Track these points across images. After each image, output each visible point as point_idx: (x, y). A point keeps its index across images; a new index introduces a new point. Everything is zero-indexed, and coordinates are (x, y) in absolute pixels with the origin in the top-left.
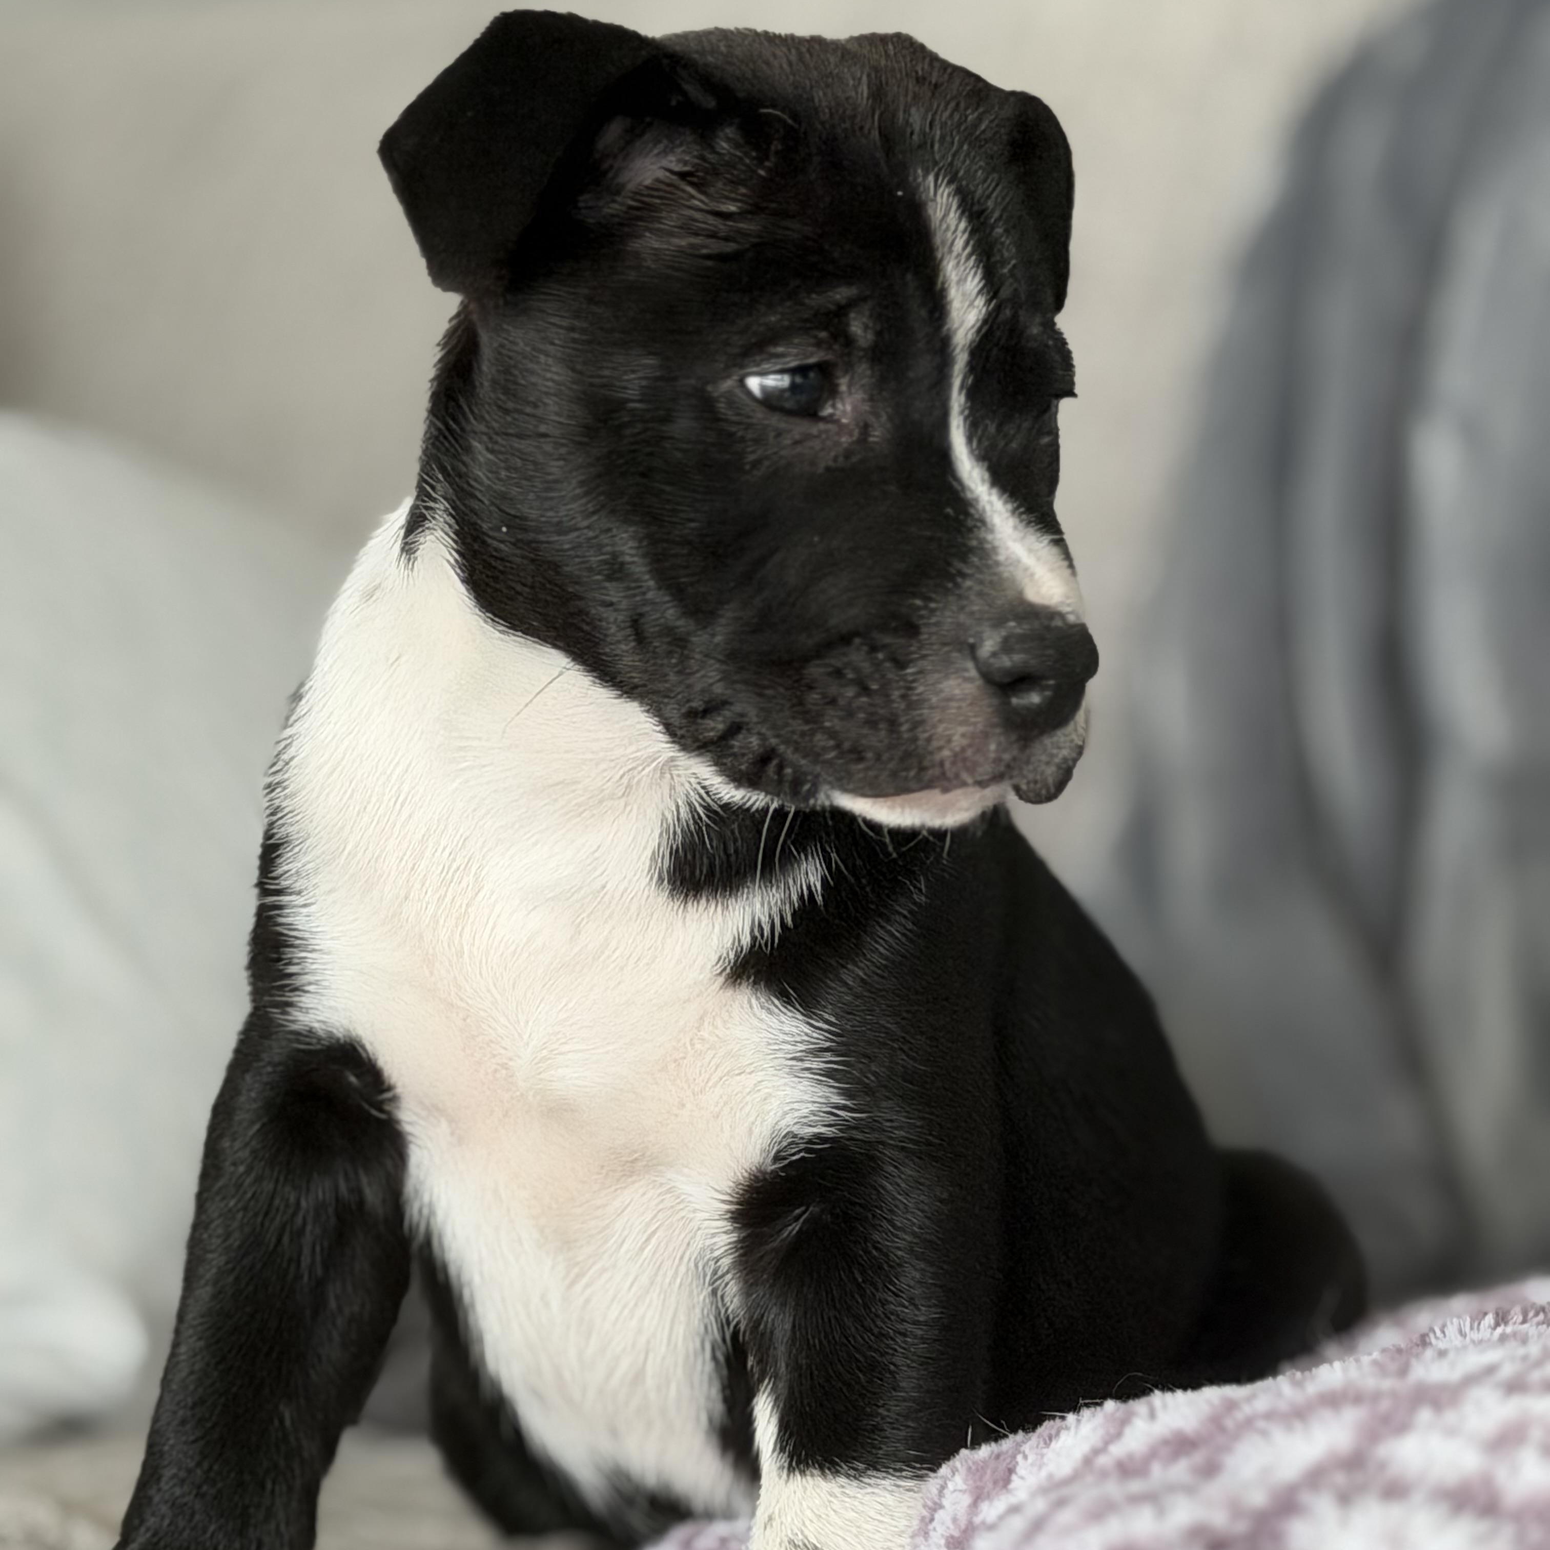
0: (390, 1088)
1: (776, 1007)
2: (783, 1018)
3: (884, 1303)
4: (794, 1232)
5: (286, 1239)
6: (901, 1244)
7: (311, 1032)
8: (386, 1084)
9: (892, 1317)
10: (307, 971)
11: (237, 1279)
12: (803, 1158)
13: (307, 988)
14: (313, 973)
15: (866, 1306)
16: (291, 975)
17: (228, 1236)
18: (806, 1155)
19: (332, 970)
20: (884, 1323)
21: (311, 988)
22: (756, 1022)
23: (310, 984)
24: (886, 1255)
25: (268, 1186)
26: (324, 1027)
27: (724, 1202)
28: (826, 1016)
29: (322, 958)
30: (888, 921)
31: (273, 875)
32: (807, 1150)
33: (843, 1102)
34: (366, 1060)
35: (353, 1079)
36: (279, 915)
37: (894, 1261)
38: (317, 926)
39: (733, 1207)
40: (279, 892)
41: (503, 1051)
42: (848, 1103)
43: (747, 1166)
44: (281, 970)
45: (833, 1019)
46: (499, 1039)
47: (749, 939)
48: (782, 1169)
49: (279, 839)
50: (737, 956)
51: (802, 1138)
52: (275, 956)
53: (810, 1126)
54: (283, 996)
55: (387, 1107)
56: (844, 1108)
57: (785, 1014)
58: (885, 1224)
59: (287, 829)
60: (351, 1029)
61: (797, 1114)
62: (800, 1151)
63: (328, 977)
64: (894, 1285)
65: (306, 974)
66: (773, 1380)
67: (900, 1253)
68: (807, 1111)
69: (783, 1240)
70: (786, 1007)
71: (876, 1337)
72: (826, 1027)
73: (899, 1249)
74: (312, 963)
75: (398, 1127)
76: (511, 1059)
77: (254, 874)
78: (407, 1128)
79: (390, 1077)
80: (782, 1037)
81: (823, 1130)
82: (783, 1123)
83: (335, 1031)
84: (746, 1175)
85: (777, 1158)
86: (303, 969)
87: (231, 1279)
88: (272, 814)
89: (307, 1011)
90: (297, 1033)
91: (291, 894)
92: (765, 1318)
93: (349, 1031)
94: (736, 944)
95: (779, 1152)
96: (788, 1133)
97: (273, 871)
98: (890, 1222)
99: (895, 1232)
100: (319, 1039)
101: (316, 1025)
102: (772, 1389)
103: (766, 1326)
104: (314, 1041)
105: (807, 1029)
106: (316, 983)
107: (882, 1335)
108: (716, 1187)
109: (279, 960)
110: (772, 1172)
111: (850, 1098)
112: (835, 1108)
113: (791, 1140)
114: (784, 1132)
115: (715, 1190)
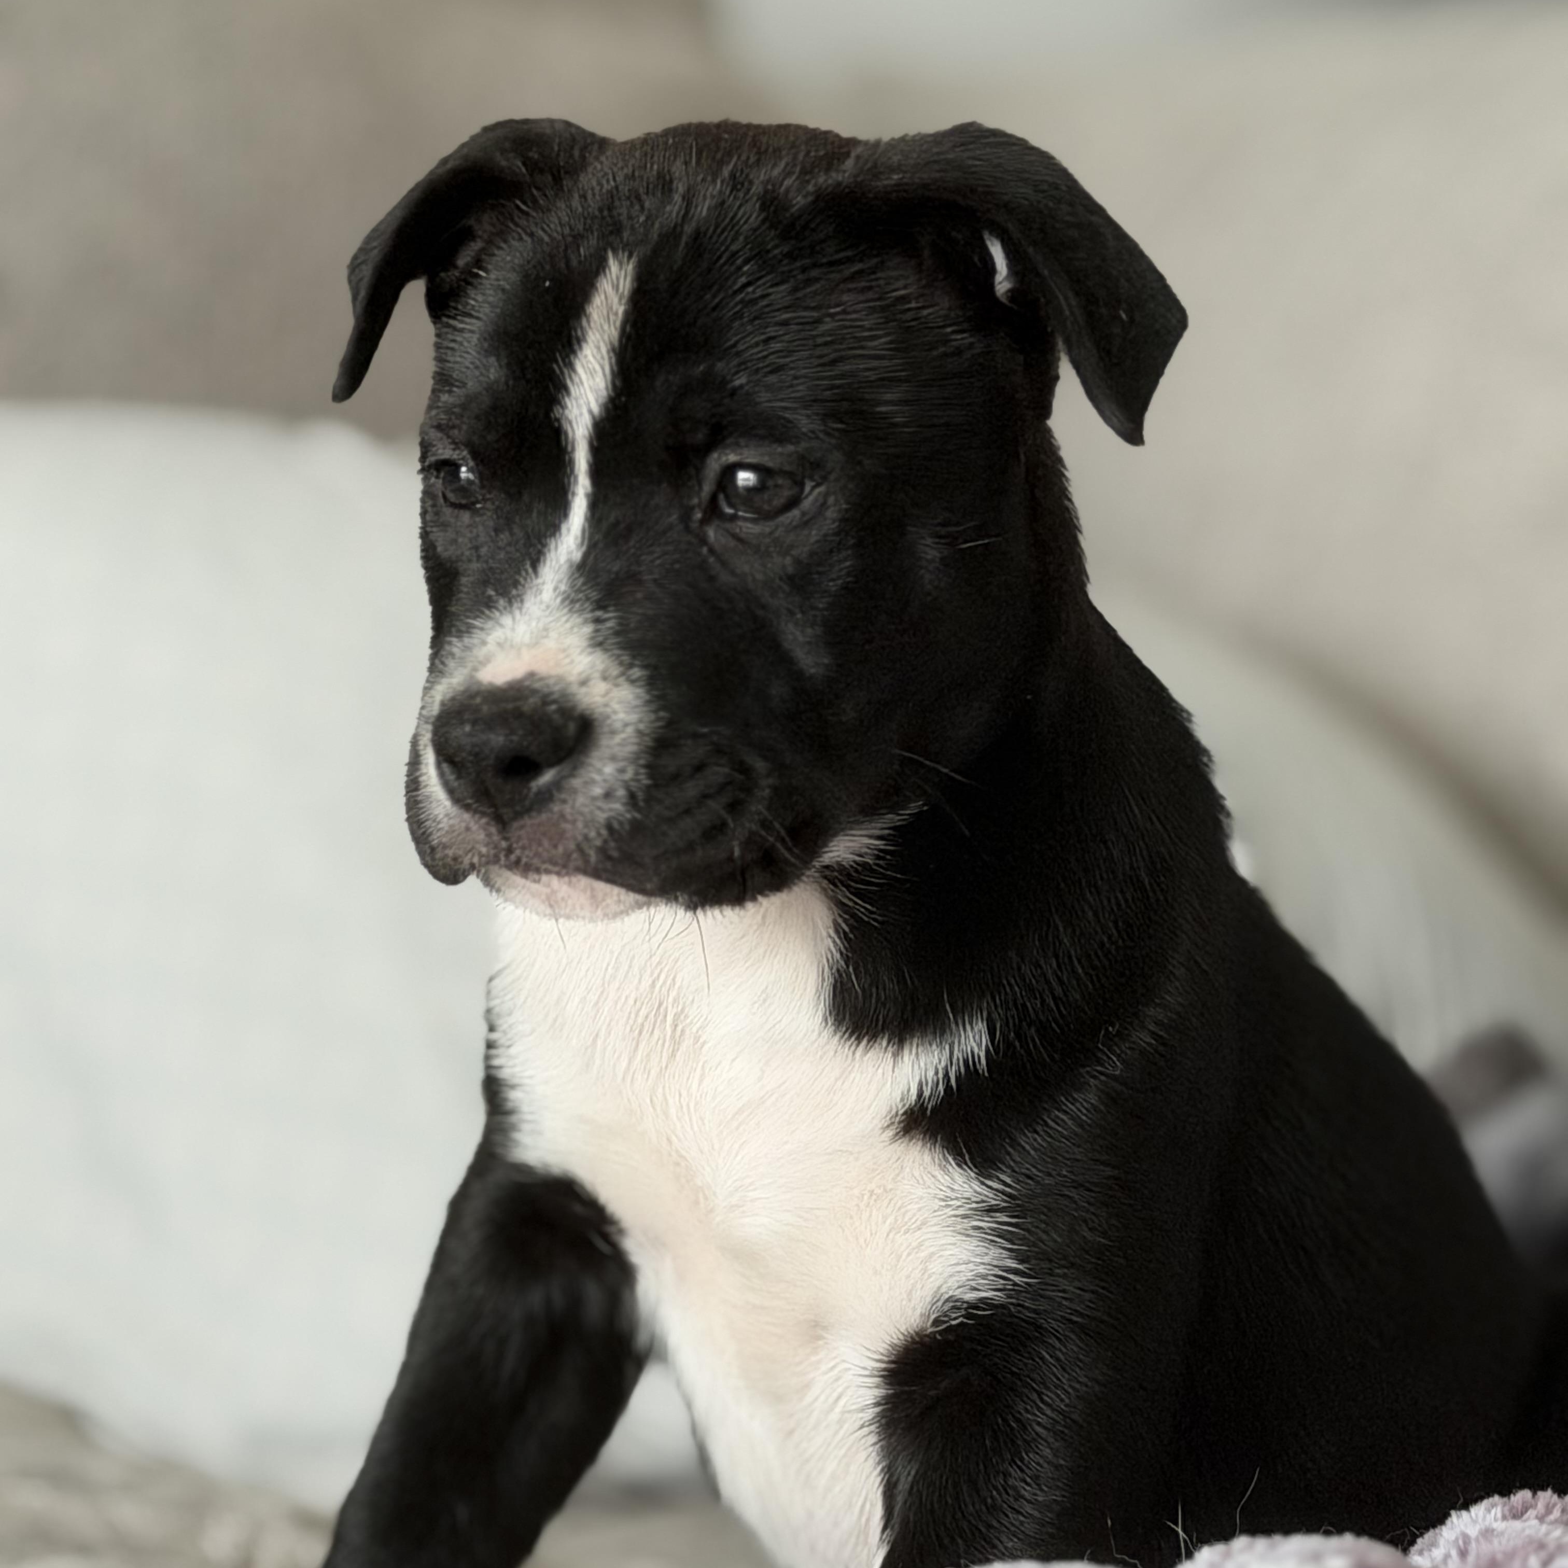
0: (614, 1223)
1: (951, 1164)
2: (957, 1176)
3: (1006, 1475)
6: (1042, 1419)
7: (528, 1167)
8: (610, 1220)
9: (1010, 1492)
12: (962, 1324)
15: (987, 1476)
18: (965, 1320)
24: (1025, 1428)
27: (876, 1361)
32: (966, 1316)
33: (1016, 1266)
34: (586, 1197)
35: (576, 1208)
37: (1030, 1436)
39: (884, 1365)
42: (1020, 1267)
43: (903, 1329)
45: (1008, 1180)
48: (940, 1332)
51: (963, 1303)
56: (1016, 1272)
57: (959, 1172)
58: (1035, 1396)
62: (960, 1316)
64: (1022, 1460)
67: (1039, 1429)
70: (960, 1166)
71: (988, 1509)
72: (1000, 1187)
73: (1039, 1424)
79: (612, 1215)
81: (988, 1294)
82: (943, 1290)
83: (551, 1168)
84: (902, 1336)
85: (936, 1322)
95: (938, 1315)
98: (1040, 1394)
99: (1041, 1405)
100: (536, 1173)
101: (533, 1161)
104: (531, 1175)
105: (977, 1186)
107: (993, 1509)
108: (872, 1348)
110: (930, 1335)
111: (1021, 1261)
112: (1003, 1271)
113: (951, 1304)
114: (947, 1296)
115: (868, 1350)
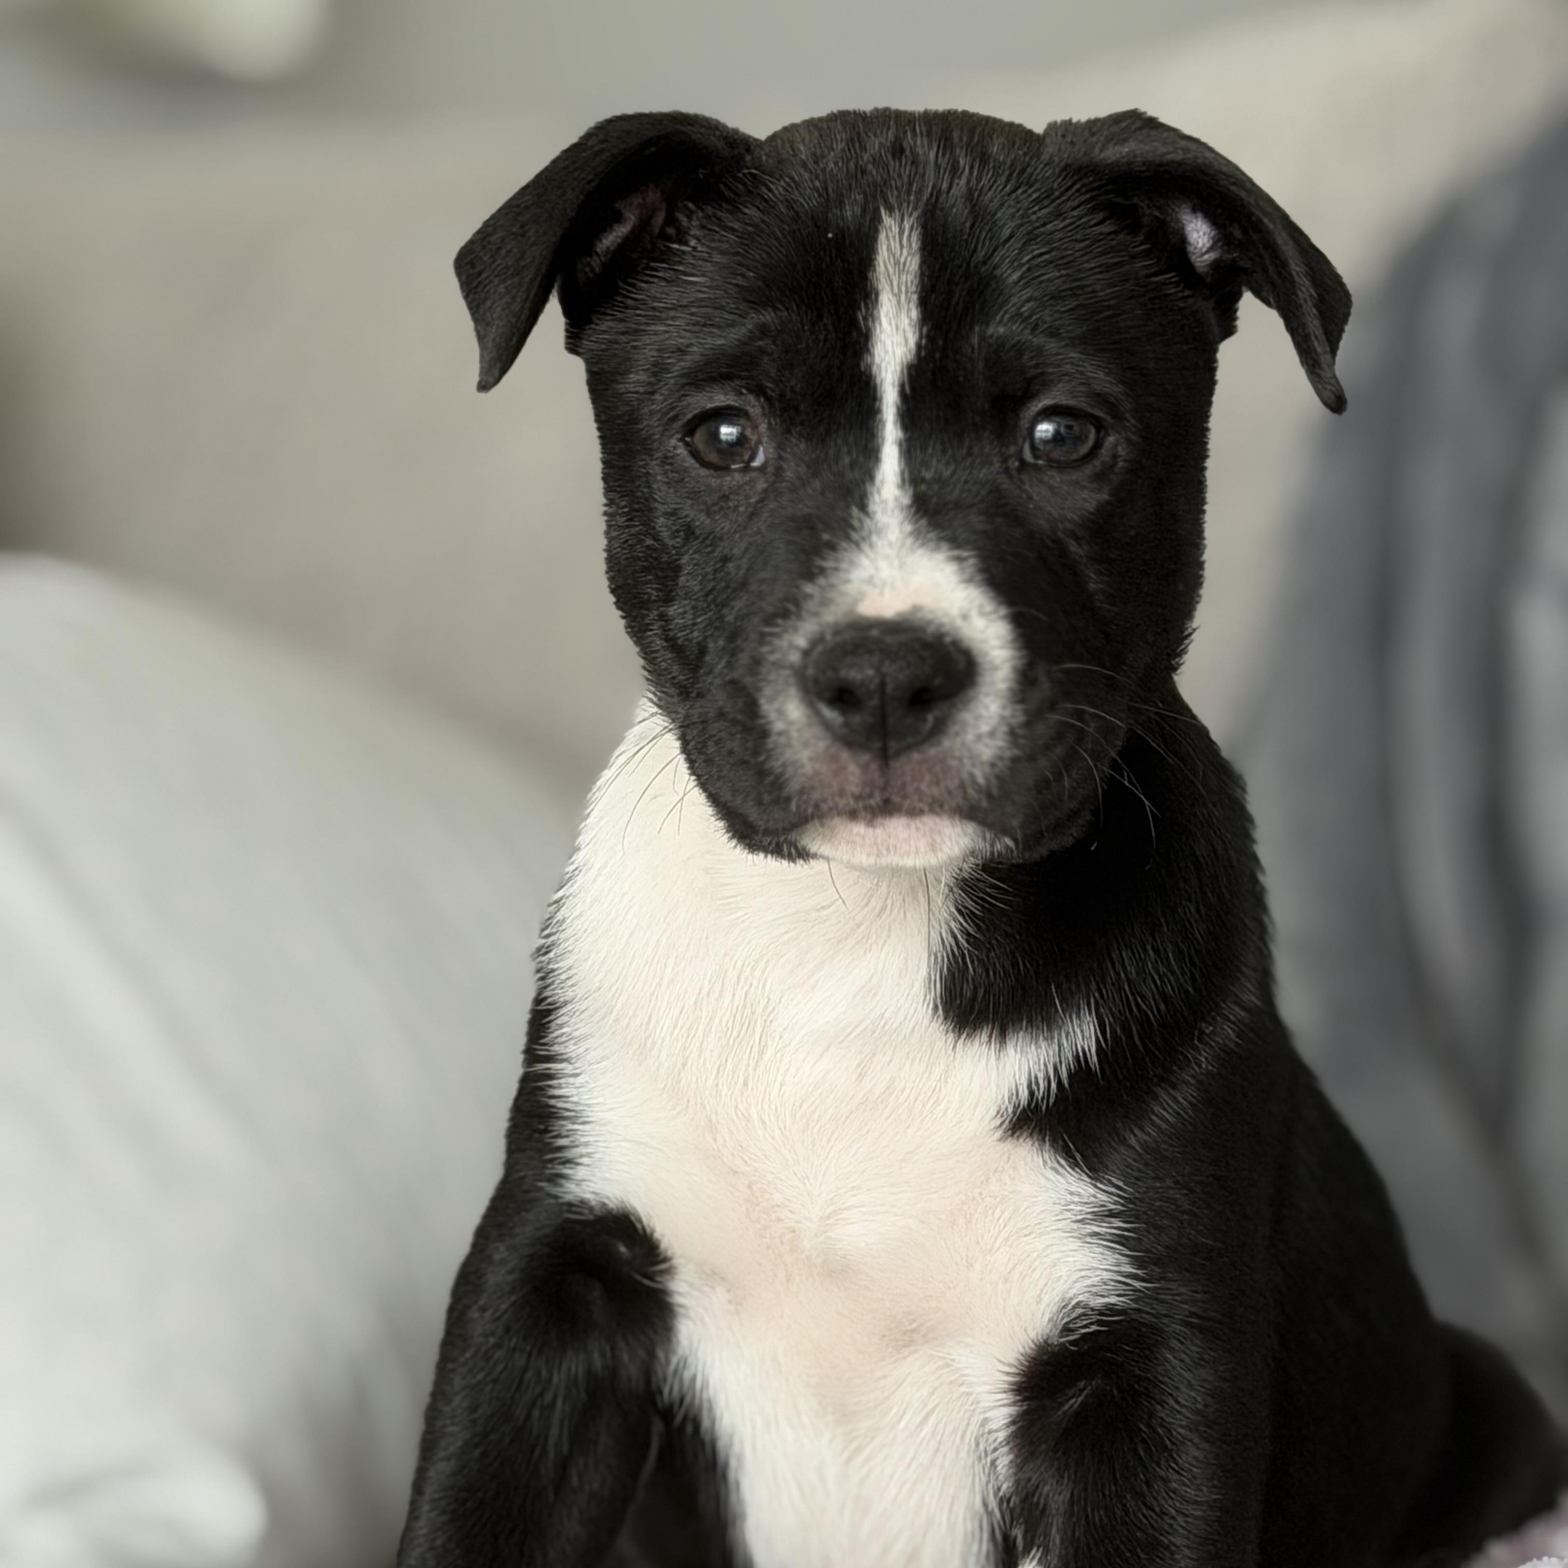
0: (666, 1260)
1: (1062, 1166)
2: (1071, 1179)
3: (1165, 1481)
4: (1076, 1405)
5: (536, 1413)
7: (583, 1203)
8: (662, 1257)
9: (1174, 1496)
10: (577, 1143)
11: (484, 1455)
12: (1095, 1331)
13: (580, 1161)
14: (586, 1144)
15: (1147, 1483)
16: (561, 1149)
17: (473, 1409)
18: (1099, 1328)
19: (605, 1141)
20: (1166, 1501)
21: (585, 1160)
22: (1043, 1181)
23: (582, 1156)
24: (1170, 1433)
25: (520, 1361)
26: (597, 1198)
27: (1008, 1374)
28: (1114, 1180)
29: (594, 1130)
30: (1174, 1087)
31: (543, 1041)
32: (1099, 1323)
33: (1134, 1271)
34: (641, 1231)
35: (623, 1249)
36: (550, 1086)
37: (1177, 1439)
38: (590, 1099)
39: (1017, 1379)
40: (550, 1059)
41: (791, 1215)
42: (1139, 1272)
43: (1034, 1337)
44: (549, 1144)
45: (1121, 1184)
46: (787, 1203)
47: (1026, 1092)
48: (1072, 1343)
49: (550, 1004)
50: (1016, 1108)
51: (1093, 1310)
52: (542, 1127)
53: (1103, 1296)
54: (553, 1168)
55: (658, 1279)
56: (1135, 1277)
57: (1072, 1175)
58: (1171, 1401)
59: (558, 994)
60: (625, 1199)
61: (1089, 1282)
62: (1092, 1324)
63: (601, 1149)
64: (1176, 1462)
65: (577, 1146)
66: (1041, 1550)
67: (1181, 1430)
68: (1098, 1279)
69: (1064, 1413)
70: (1073, 1169)
71: (1158, 1515)
72: (1113, 1190)
74: (583, 1136)
75: (669, 1299)
76: (798, 1222)
77: (521, 1040)
78: (678, 1299)
79: (666, 1250)
80: (1069, 1197)
81: (1113, 1300)
82: (1071, 1293)
83: (606, 1201)
84: (1033, 1346)
85: (1066, 1330)
86: (572, 1142)
87: (476, 1453)
88: (542, 979)
89: (579, 1183)
90: (570, 1204)
91: (563, 1061)
92: (1039, 1490)
93: (623, 1202)
94: (1014, 1097)
95: (1068, 1323)
96: (1078, 1304)
97: (544, 1037)
100: (591, 1209)
101: (588, 1196)
102: (1040, 1560)
103: (1039, 1498)
104: (586, 1211)
105: (1092, 1190)
106: (588, 1155)
107: (1164, 1514)
108: (1002, 1359)
109: (546, 1131)
110: (1060, 1345)
111: (1140, 1267)
112: (1126, 1277)
113: (1081, 1311)
114: (1074, 1302)
115: (1000, 1361)
